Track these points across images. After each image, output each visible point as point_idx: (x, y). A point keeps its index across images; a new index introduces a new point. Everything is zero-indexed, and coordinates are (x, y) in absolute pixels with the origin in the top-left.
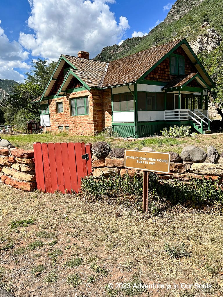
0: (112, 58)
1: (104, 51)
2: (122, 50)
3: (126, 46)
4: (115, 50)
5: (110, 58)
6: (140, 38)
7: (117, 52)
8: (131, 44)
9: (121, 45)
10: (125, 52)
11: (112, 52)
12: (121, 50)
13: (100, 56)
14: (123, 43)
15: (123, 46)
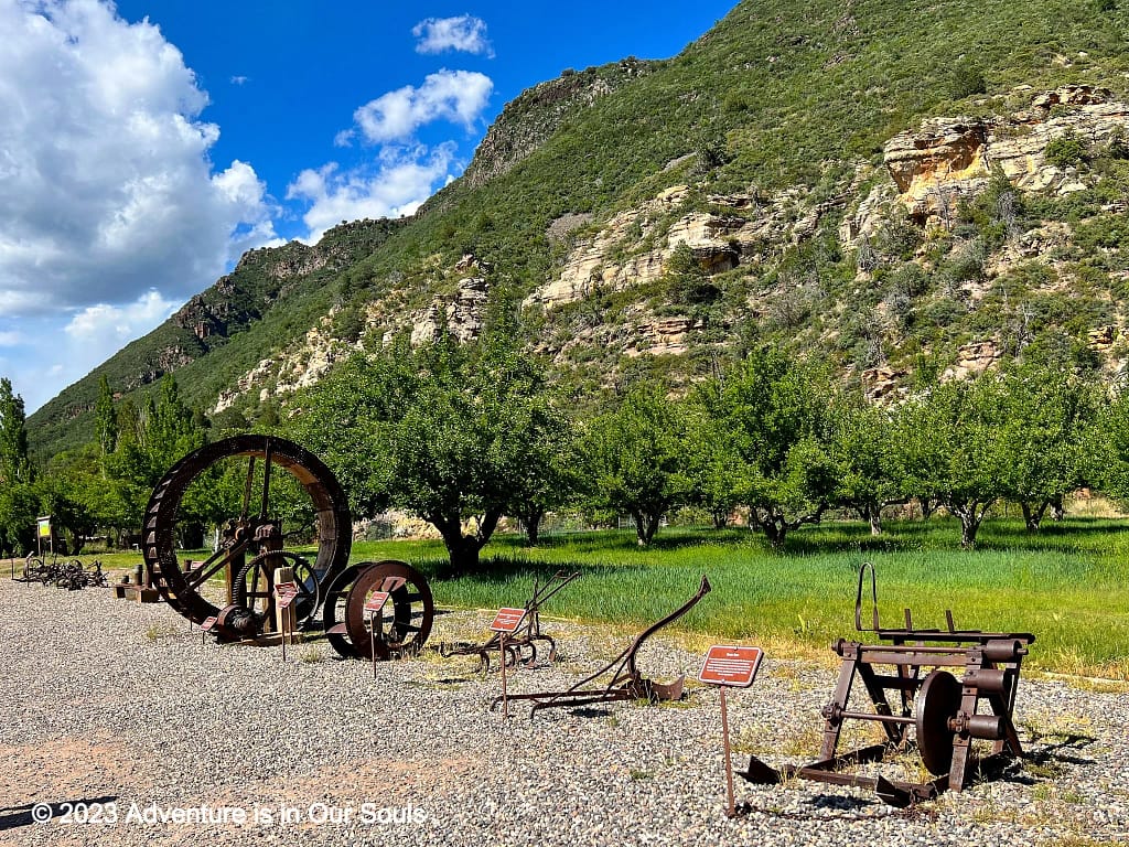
0: (282, 293)
1: (245, 263)
2: (319, 263)
3: (334, 252)
4: (293, 264)
5: (274, 295)
6: (393, 223)
7: (301, 272)
8: (354, 243)
9: (318, 247)
10: (331, 271)
11: (281, 272)
12: (317, 266)
13: (228, 283)
14: (322, 236)
15: (326, 250)
